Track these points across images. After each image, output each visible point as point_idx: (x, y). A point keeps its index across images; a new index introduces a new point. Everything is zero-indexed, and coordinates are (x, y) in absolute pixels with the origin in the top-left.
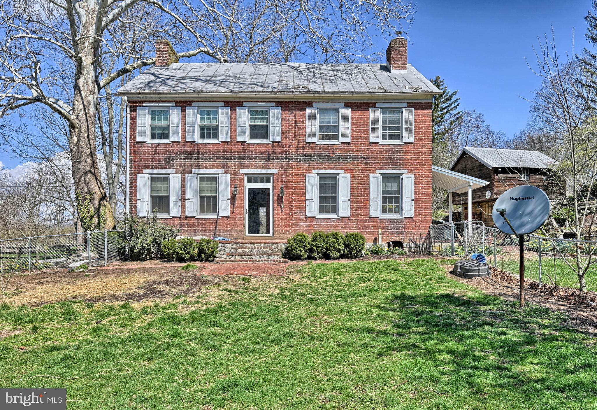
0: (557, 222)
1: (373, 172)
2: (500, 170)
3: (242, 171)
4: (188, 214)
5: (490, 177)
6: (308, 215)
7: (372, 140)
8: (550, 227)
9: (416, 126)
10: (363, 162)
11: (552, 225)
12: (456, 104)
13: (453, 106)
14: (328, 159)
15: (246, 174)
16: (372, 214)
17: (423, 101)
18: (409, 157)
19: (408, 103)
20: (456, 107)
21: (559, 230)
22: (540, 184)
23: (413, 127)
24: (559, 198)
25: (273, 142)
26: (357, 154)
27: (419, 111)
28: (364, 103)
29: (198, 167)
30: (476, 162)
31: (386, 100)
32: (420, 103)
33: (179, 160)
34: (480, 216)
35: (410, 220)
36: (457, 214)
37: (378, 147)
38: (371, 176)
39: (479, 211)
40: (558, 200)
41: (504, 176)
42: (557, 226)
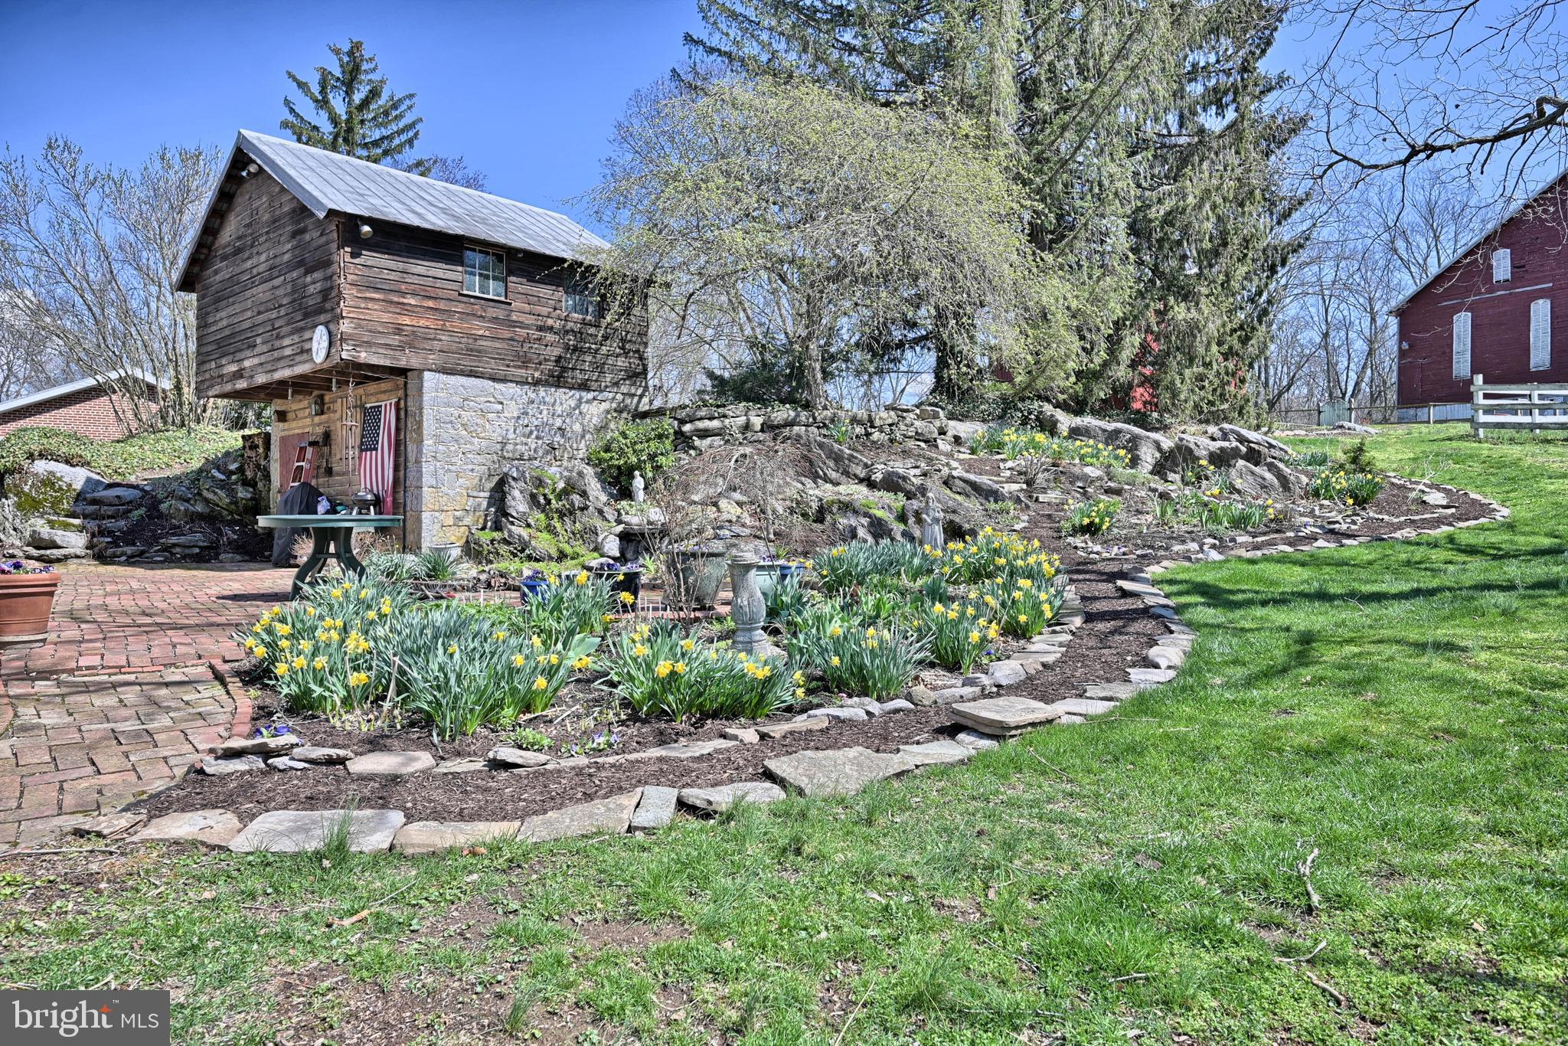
0: (602, 481)
2: (366, 229)
5: (328, 263)
8: (576, 498)
11: (584, 494)
12: (411, 134)
13: (404, 137)
20: (410, 142)
21: (611, 515)
22: (550, 322)
24: (624, 389)
30: (285, 198)
34: (326, 449)
36: (260, 442)
39: (320, 430)
40: (619, 397)
41: (392, 264)
42: (604, 498)
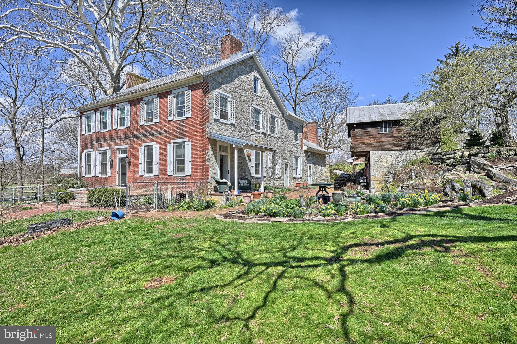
1: (170, 142)
2: (355, 125)
3: (116, 147)
4: (97, 175)
6: (140, 175)
7: (169, 118)
9: (192, 104)
10: (165, 135)
14: (149, 136)
15: (118, 149)
16: (169, 173)
17: (196, 83)
18: (189, 129)
19: (189, 86)
22: (405, 135)
23: (190, 105)
24: (431, 148)
25: (127, 127)
26: (162, 130)
27: (194, 92)
28: (166, 92)
29: (101, 147)
31: (177, 88)
32: (195, 85)
33: (95, 143)
35: (189, 177)
37: (172, 123)
38: (168, 145)
40: (429, 150)
41: (362, 131)
